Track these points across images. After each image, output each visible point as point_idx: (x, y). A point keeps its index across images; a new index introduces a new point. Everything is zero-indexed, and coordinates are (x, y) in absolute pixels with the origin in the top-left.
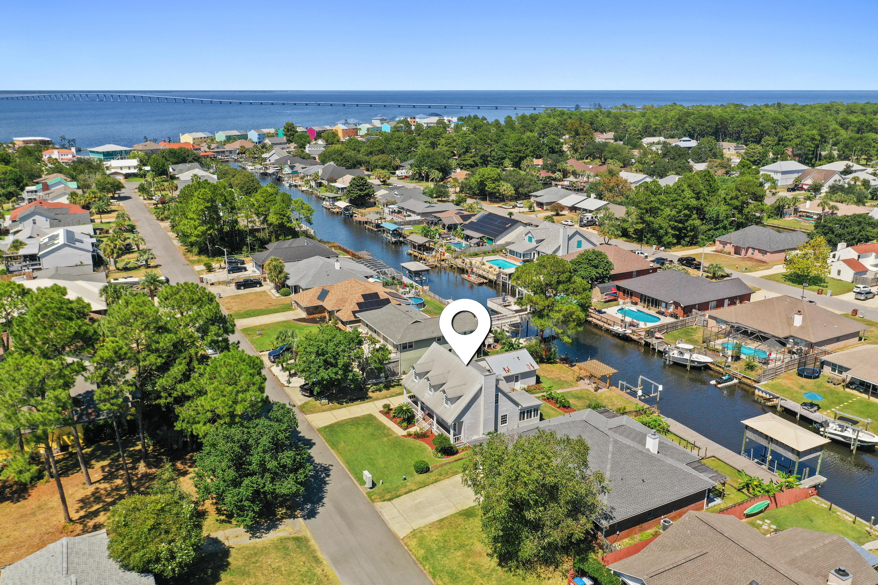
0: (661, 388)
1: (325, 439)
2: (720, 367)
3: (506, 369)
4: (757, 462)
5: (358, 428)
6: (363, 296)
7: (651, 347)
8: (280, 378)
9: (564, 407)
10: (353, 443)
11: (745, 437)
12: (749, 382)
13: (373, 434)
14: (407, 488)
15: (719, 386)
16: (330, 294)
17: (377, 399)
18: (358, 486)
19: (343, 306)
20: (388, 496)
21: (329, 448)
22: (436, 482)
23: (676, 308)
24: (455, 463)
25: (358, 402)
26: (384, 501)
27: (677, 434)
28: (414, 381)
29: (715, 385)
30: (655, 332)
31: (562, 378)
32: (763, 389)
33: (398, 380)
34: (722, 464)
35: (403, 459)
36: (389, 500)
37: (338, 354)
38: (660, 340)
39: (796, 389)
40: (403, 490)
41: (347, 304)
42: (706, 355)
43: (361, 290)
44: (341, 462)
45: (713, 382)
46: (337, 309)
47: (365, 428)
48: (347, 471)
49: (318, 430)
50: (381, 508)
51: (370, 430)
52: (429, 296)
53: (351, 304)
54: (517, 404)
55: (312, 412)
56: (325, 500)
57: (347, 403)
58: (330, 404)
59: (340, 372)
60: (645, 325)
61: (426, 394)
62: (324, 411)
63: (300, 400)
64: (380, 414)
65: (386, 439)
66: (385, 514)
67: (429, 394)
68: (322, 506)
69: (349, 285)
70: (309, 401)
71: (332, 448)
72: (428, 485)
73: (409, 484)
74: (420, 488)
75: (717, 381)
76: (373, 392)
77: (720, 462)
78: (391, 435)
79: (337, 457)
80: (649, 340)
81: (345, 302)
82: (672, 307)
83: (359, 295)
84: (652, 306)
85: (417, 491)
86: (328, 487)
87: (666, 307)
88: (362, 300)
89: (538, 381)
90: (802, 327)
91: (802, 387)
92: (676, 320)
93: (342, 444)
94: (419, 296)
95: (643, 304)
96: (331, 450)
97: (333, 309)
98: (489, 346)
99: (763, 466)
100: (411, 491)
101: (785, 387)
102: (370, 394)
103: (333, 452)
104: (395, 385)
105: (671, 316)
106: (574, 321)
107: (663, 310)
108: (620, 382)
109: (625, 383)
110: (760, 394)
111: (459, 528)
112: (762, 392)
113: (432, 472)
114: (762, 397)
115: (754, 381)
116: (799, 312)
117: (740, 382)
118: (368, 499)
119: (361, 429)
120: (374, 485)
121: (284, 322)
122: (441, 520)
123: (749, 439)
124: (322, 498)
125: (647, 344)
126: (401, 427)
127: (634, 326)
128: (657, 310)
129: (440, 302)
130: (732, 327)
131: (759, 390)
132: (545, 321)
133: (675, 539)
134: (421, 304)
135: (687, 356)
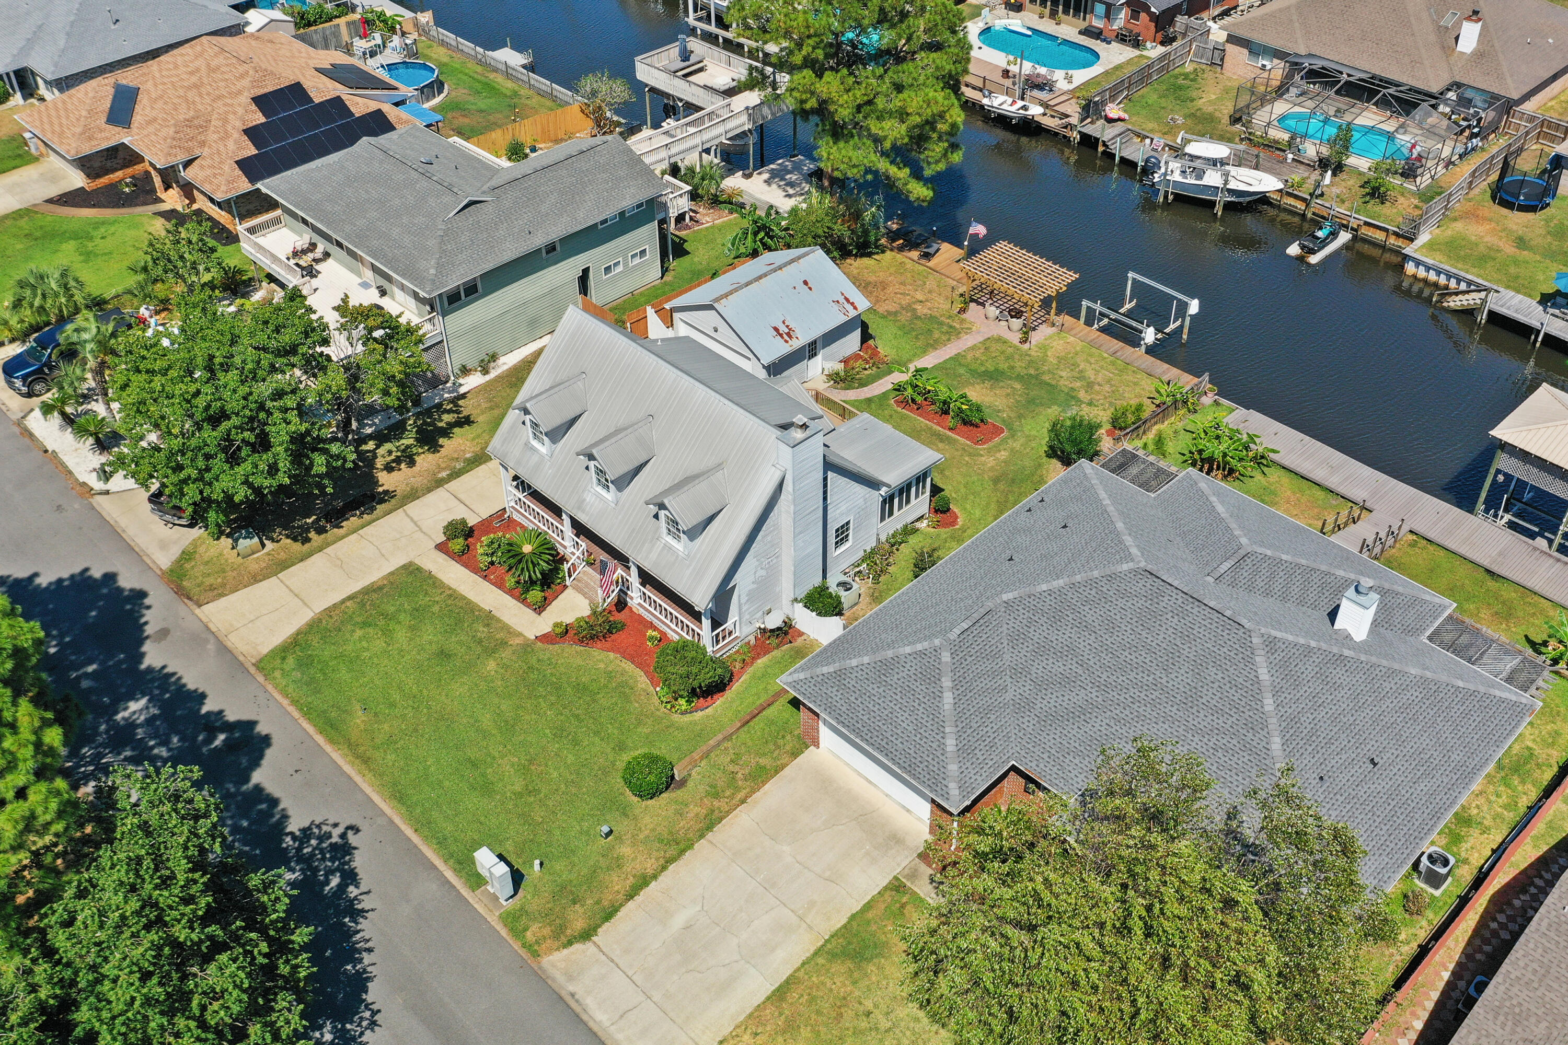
0: (1194, 307)
1: (294, 702)
2: (1296, 197)
3: (783, 329)
4: (1512, 526)
5: (387, 633)
6: (260, 101)
7: (1101, 149)
8: (70, 461)
9: (966, 422)
10: (392, 705)
11: (1492, 471)
12: (1380, 236)
13: (444, 655)
14: (628, 868)
15: (1314, 259)
16: (143, 99)
17: (413, 495)
18: (465, 892)
19: (203, 144)
20: (578, 922)
21: (320, 739)
22: (710, 828)
23: (1135, 15)
24: (743, 734)
25: (353, 521)
26: (570, 943)
27: (1292, 466)
28: (533, 449)
29: (1301, 259)
30: (1103, 103)
31: (920, 309)
32: (1430, 261)
33: (454, 401)
34: (1442, 553)
35: (576, 742)
36: (587, 935)
37: (262, 407)
38: (1119, 127)
39: (1509, 249)
40: (618, 883)
41: (212, 137)
42: (1256, 167)
43: (246, 82)
44: (376, 799)
45: (1294, 250)
46: (184, 157)
47: (412, 628)
48: (409, 832)
49: (260, 665)
50: (571, 978)
51: (430, 635)
52: (443, 43)
53: (226, 136)
54: (872, 484)
55: (218, 592)
56: (374, 994)
57: (321, 531)
58: (269, 545)
59: (284, 464)
60: (1069, 79)
61: (589, 498)
62: (256, 579)
63: (163, 545)
64: (441, 558)
65: (491, 665)
66: (590, 1002)
67: (598, 495)
68: (373, 1024)
69: (200, 63)
70: (195, 543)
71: (331, 741)
72: (690, 846)
73: (625, 850)
74: (670, 861)
75: (1303, 247)
76: (389, 468)
77: (1431, 548)
78: (504, 644)
79: (358, 779)
80: (1090, 130)
81: (204, 128)
82: (1122, 15)
83: (245, 99)
84: (1066, 12)
85: (665, 879)
86: (367, 928)
87: (1107, 16)
88: (260, 118)
89: (866, 337)
90: (1479, 55)
91: (1521, 242)
92: (1137, 52)
93: (359, 718)
94: (416, 55)
95: (1037, 8)
96: (328, 748)
97: (173, 161)
98: (680, 218)
99: (1541, 543)
100: (644, 881)
101: (1482, 248)
102: (386, 481)
103: (335, 756)
104: (451, 425)
105: (1122, 38)
106: (940, 138)
107: (1098, 23)
108: (1085, 303)
109: (1098, 307)
110: (1422, 273)
111: (848, 1014)
112: (1428, 269)
113: (683, 783)
114: (1425, 281)
115: (1396, 234)
116: (1476, 13)
117: (1355, 238)
118: (516, 946)
119: (401, 635)
120: (517, 878)
121: (18, 214)
122: (780, 994)
123: (1505, 474)
124: (361, 982)
125: (1088, 142)
126: (524, 601)
127: (1040, 87)
128: (1083, 25)
129: (479, 62)
130: (1295, 66)
131: (1418, 263)
132: (857, 147)
133: (1550, 988)
134: (430, 86)
135: (1212, 178)
